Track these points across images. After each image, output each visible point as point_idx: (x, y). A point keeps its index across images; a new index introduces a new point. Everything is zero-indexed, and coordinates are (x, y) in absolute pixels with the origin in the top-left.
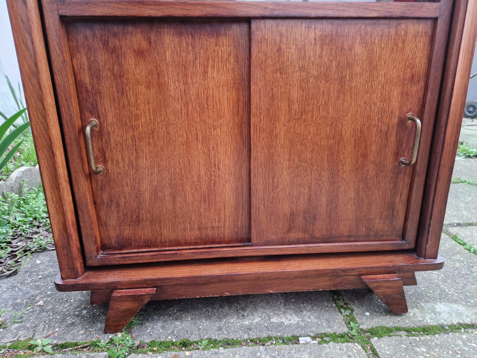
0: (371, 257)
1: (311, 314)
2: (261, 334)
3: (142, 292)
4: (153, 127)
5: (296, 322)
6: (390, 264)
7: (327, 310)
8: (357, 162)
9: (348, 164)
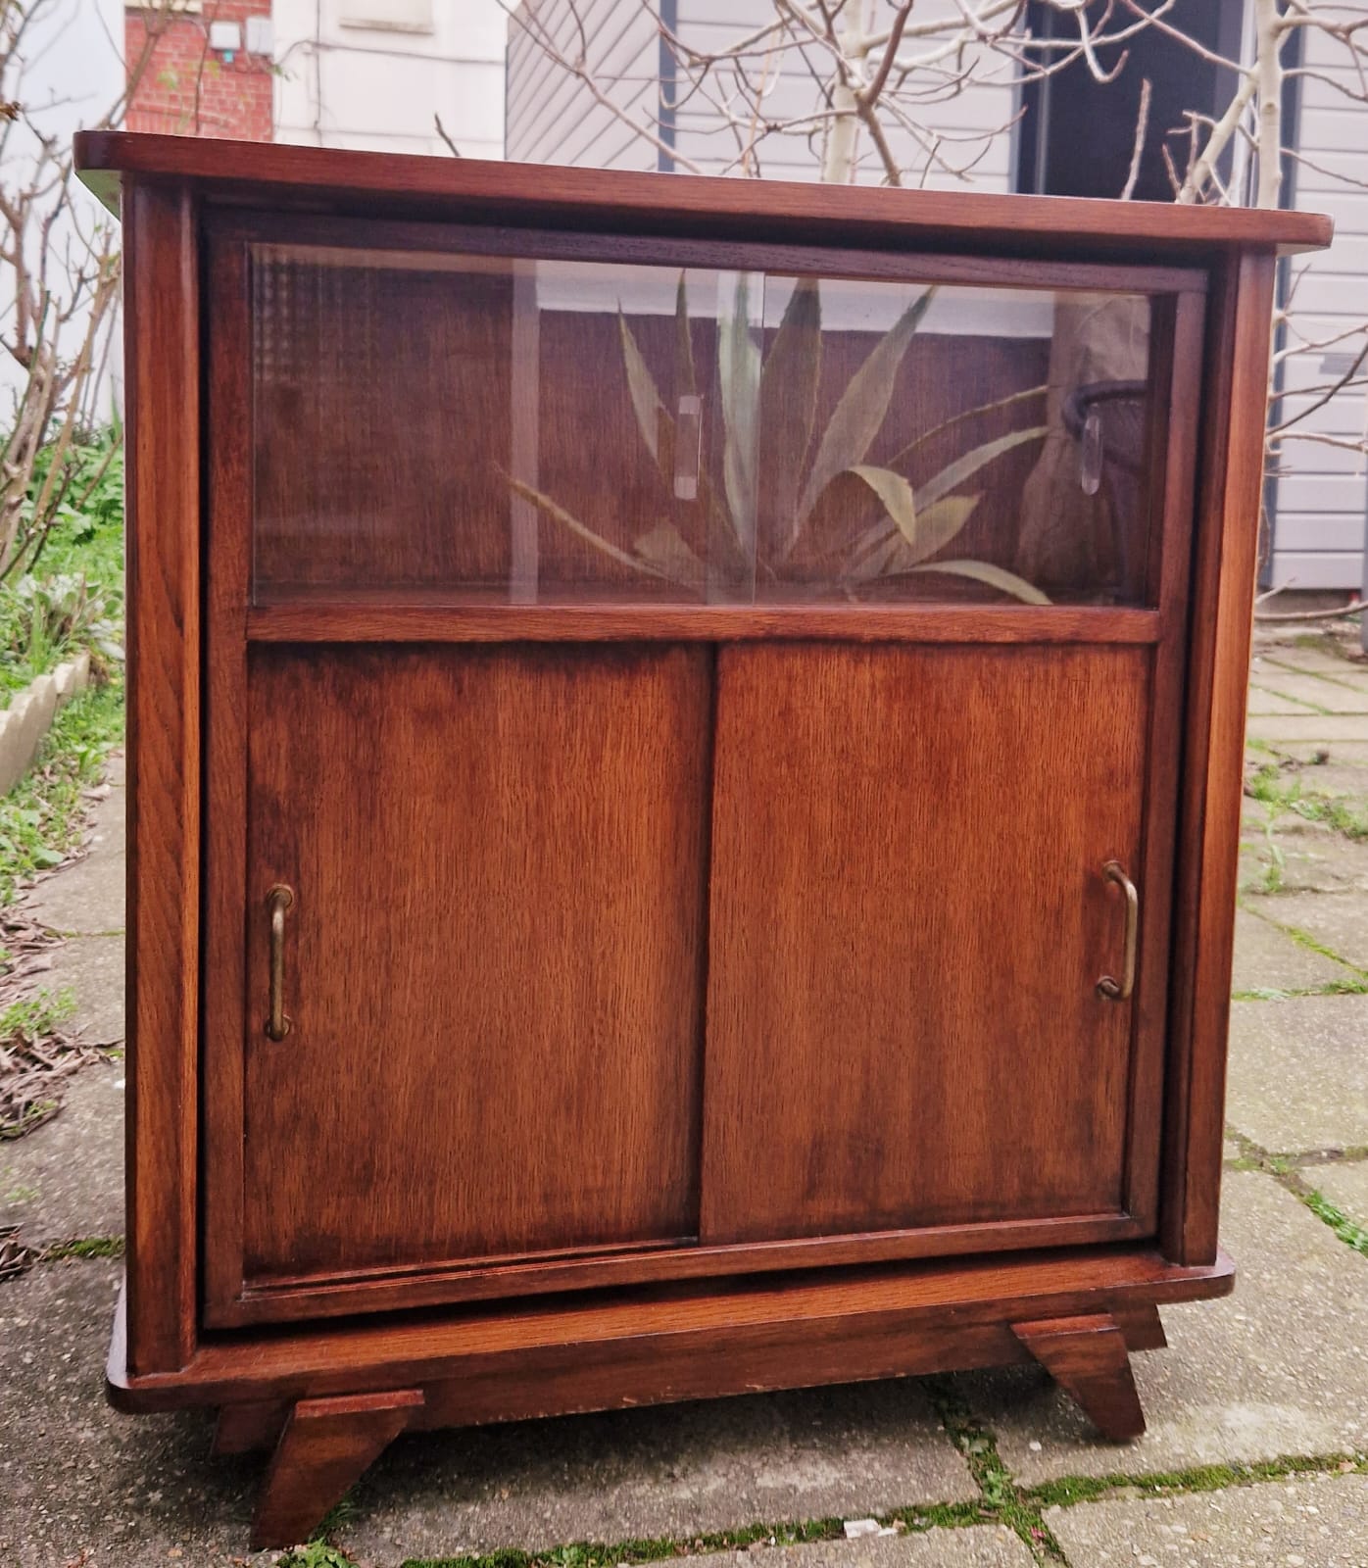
0: (1040, 1267)
1: (873, 1459)
2: (733, 1522)
3: (385, 1403)
4: (443, 902)
5: (831, 1482)
6: (1090, 1286)
7: (921, 1444)
8: (988, 989)
9: (964, 994)
